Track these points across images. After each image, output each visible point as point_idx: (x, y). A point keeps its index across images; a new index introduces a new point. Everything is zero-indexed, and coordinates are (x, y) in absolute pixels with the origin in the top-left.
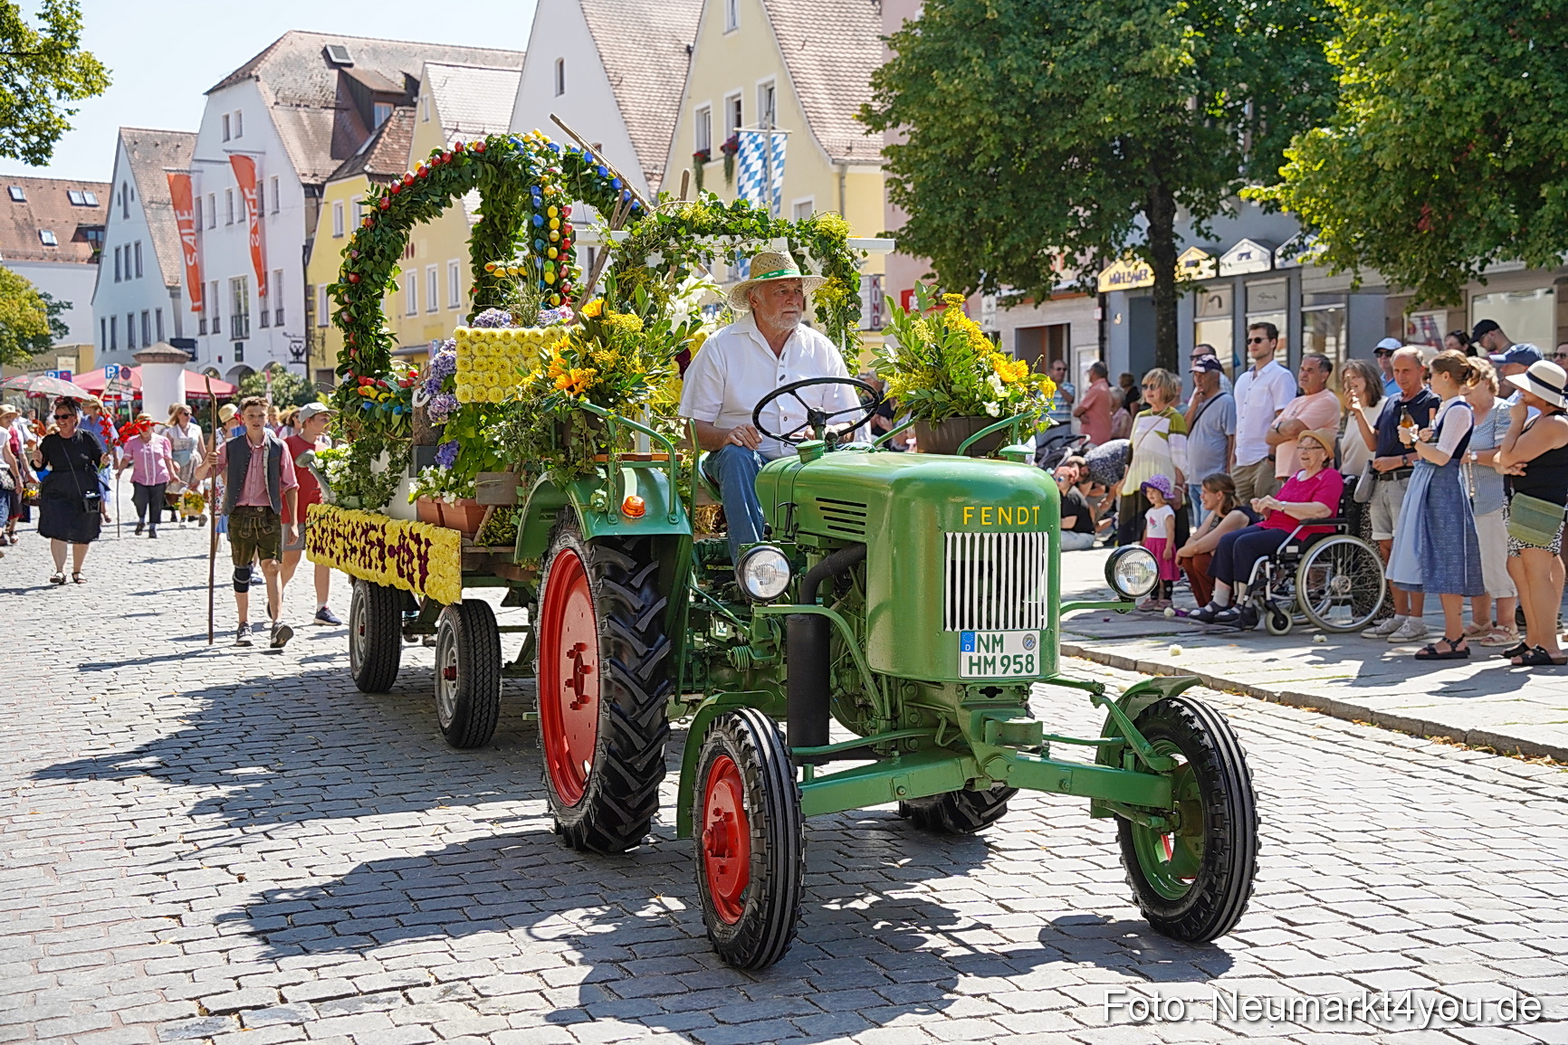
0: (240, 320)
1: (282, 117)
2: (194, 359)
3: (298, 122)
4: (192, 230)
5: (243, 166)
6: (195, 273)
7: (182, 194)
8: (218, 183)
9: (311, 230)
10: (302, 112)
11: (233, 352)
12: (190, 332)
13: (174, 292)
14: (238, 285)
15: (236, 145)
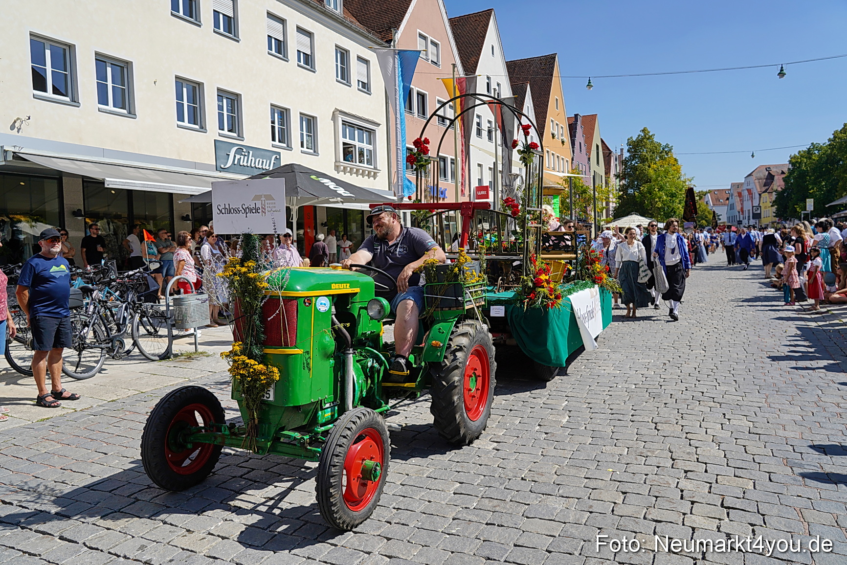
0: (749, 217)
1: (757, 181)
2: (741, 224)
3: (759, 182)
4: (742, 201)
5: (749, 191)
6: (742, 209)
7: (740, 195)
8: (746, 193)
9: (760, 201)
10: (760, 181)
11: (747, 223)
12: (741, 219)
13: (739, 212)
14: (749, 210)
15: (749, 187)
